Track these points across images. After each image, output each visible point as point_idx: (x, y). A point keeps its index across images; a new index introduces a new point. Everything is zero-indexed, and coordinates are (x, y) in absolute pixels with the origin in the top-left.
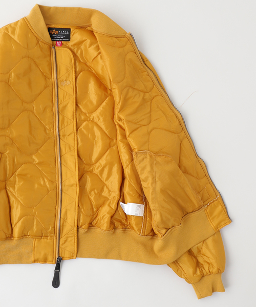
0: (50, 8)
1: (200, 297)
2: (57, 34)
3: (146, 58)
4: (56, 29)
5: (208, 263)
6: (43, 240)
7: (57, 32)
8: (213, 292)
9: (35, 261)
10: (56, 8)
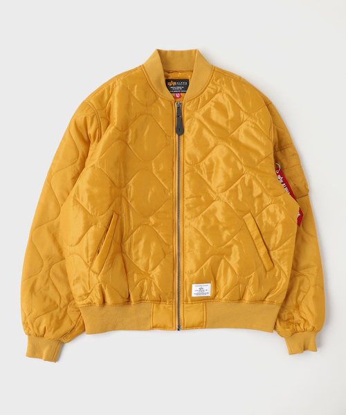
0: (166, 52)
1: (291, 353)
2: (175, 86)
3: (269, 101)
4: (174, 80)
5: (305, 320)
6: (162, 306)
7: (175, 83)
8: (304, 350)
9: (154, 327)
10: (173, 52)
